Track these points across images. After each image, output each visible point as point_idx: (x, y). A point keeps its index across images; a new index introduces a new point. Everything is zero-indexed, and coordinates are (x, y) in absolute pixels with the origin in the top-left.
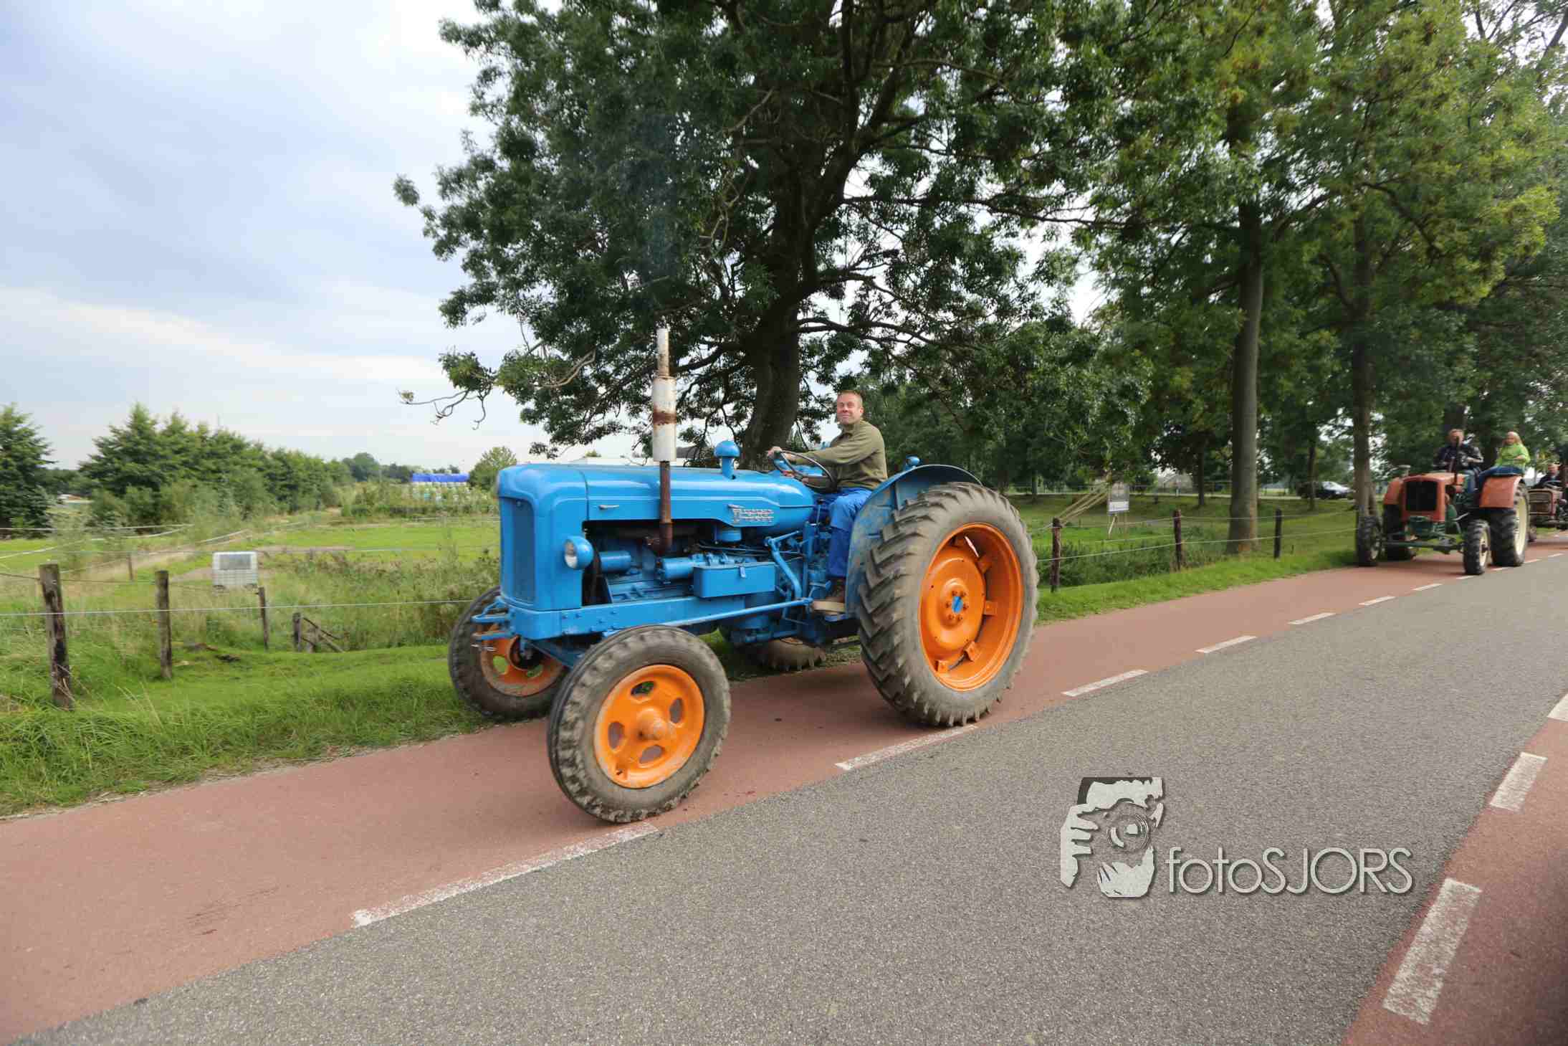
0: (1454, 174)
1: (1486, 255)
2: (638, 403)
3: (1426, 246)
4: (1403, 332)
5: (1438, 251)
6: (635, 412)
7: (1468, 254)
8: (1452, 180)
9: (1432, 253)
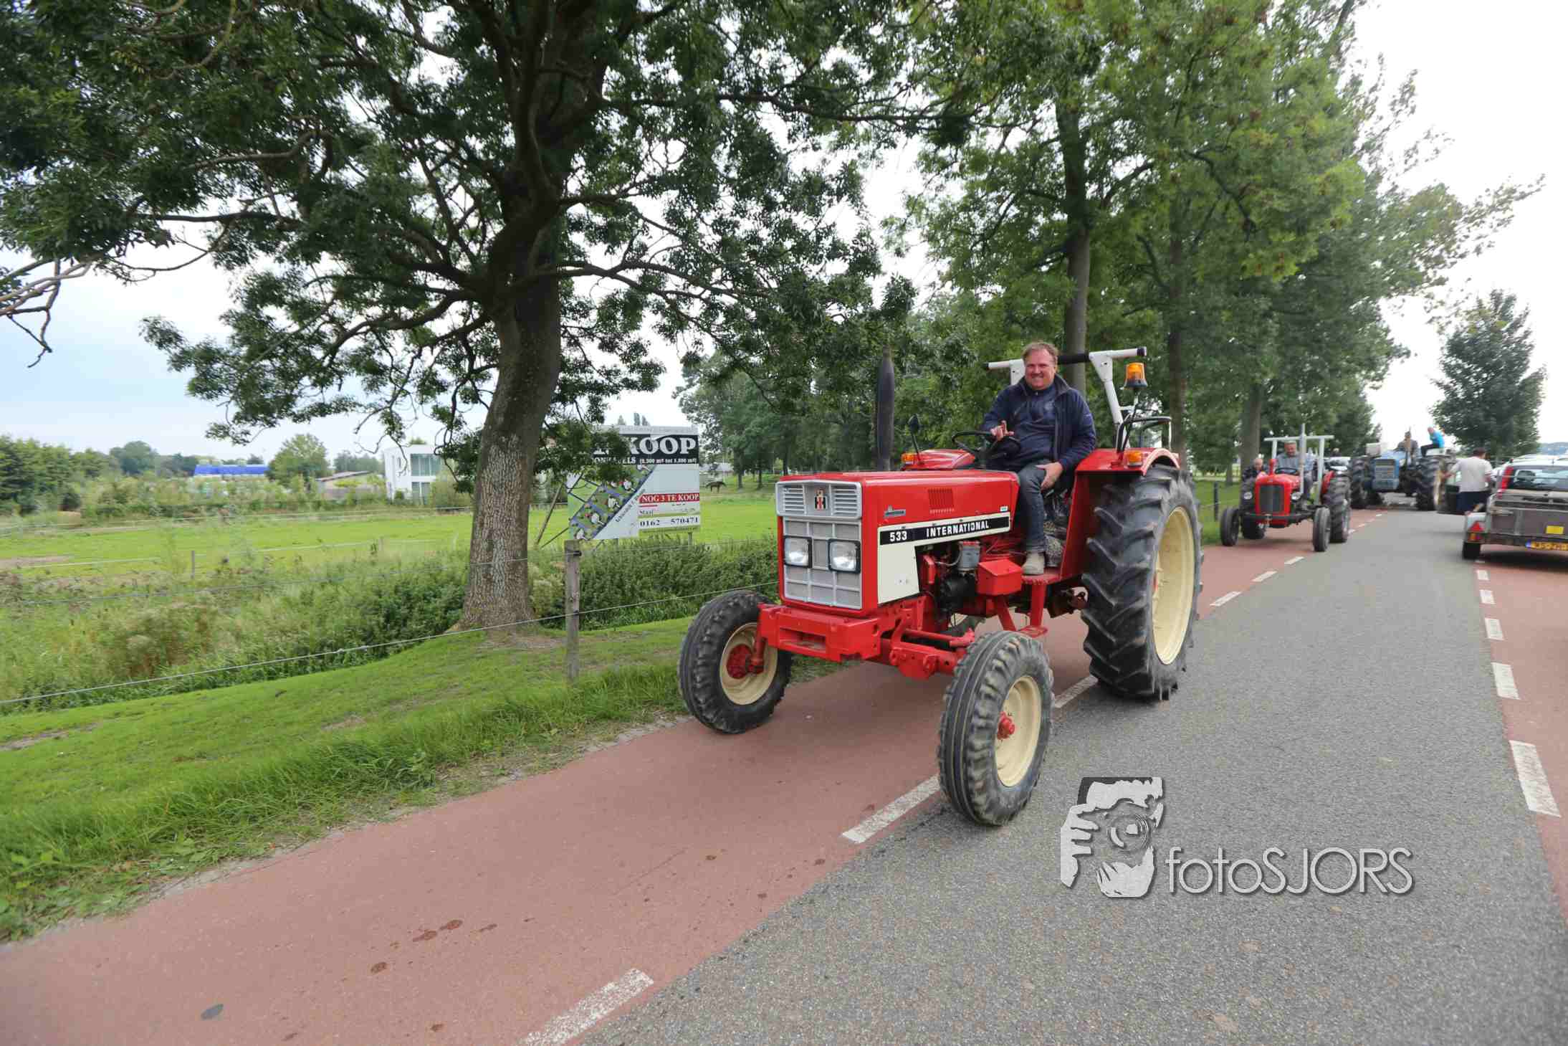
0: (1272, 142)
1: (1301, 229)
2: (375, 374)
3: (1241, 219)
4: (1216, 314)
5: (1253, 225)
6: (372, 386)
7: (1283, 229)
8: (1270, 150)
9: (1248, 226)
